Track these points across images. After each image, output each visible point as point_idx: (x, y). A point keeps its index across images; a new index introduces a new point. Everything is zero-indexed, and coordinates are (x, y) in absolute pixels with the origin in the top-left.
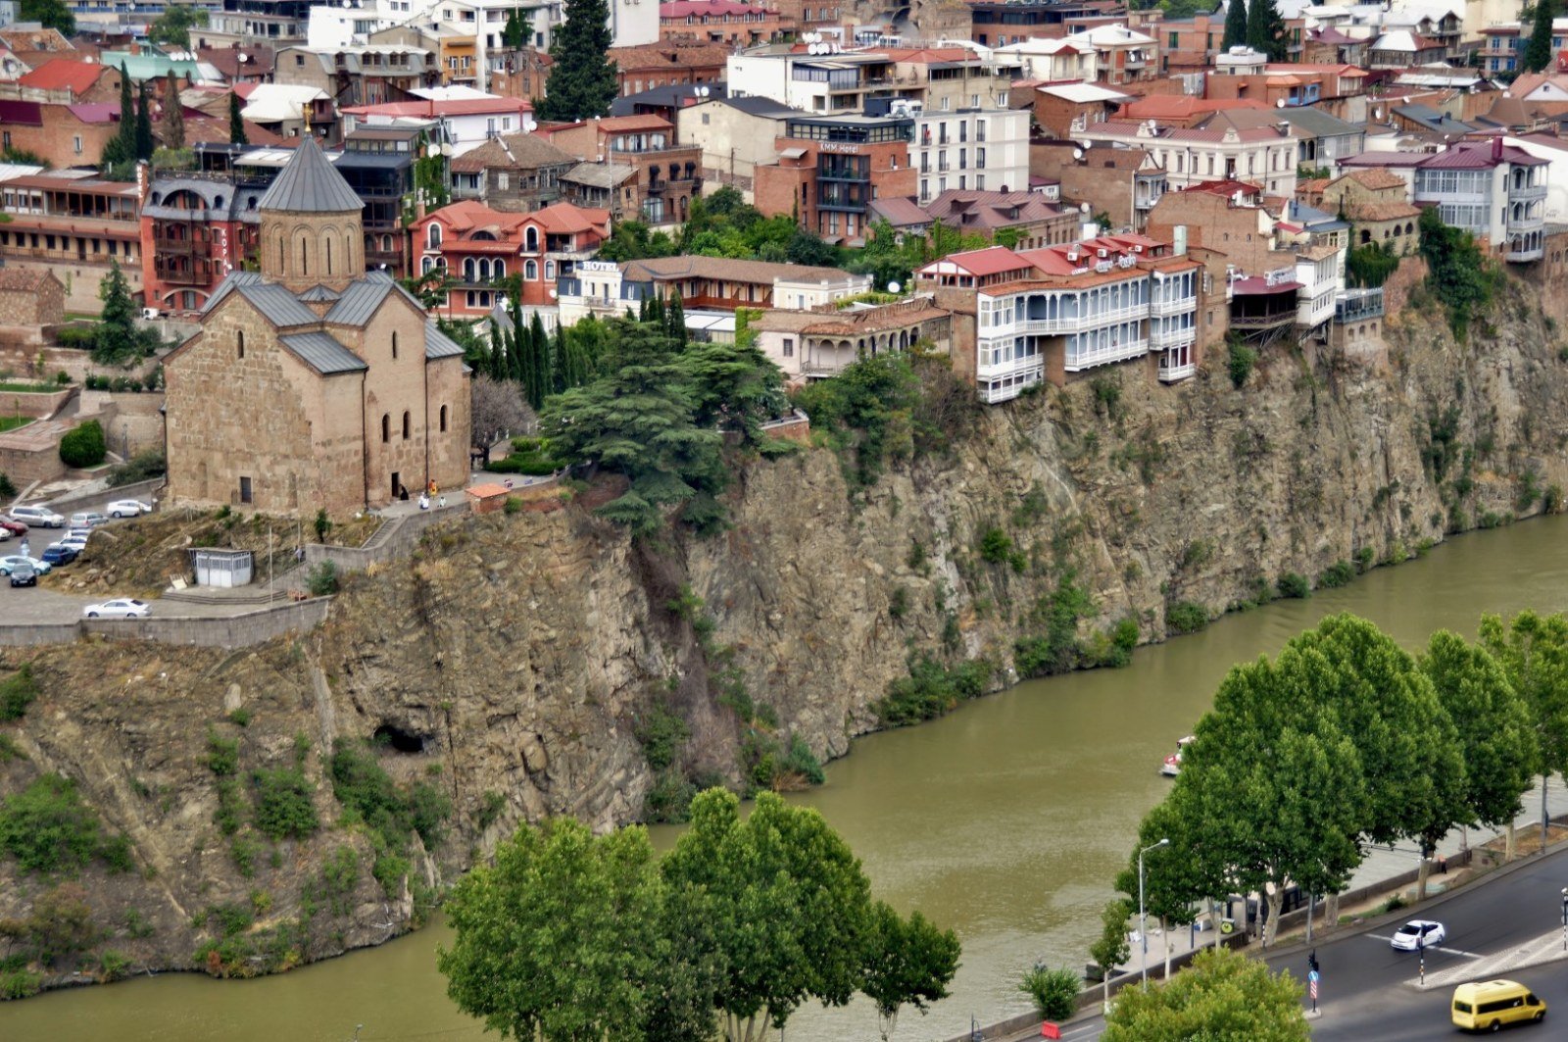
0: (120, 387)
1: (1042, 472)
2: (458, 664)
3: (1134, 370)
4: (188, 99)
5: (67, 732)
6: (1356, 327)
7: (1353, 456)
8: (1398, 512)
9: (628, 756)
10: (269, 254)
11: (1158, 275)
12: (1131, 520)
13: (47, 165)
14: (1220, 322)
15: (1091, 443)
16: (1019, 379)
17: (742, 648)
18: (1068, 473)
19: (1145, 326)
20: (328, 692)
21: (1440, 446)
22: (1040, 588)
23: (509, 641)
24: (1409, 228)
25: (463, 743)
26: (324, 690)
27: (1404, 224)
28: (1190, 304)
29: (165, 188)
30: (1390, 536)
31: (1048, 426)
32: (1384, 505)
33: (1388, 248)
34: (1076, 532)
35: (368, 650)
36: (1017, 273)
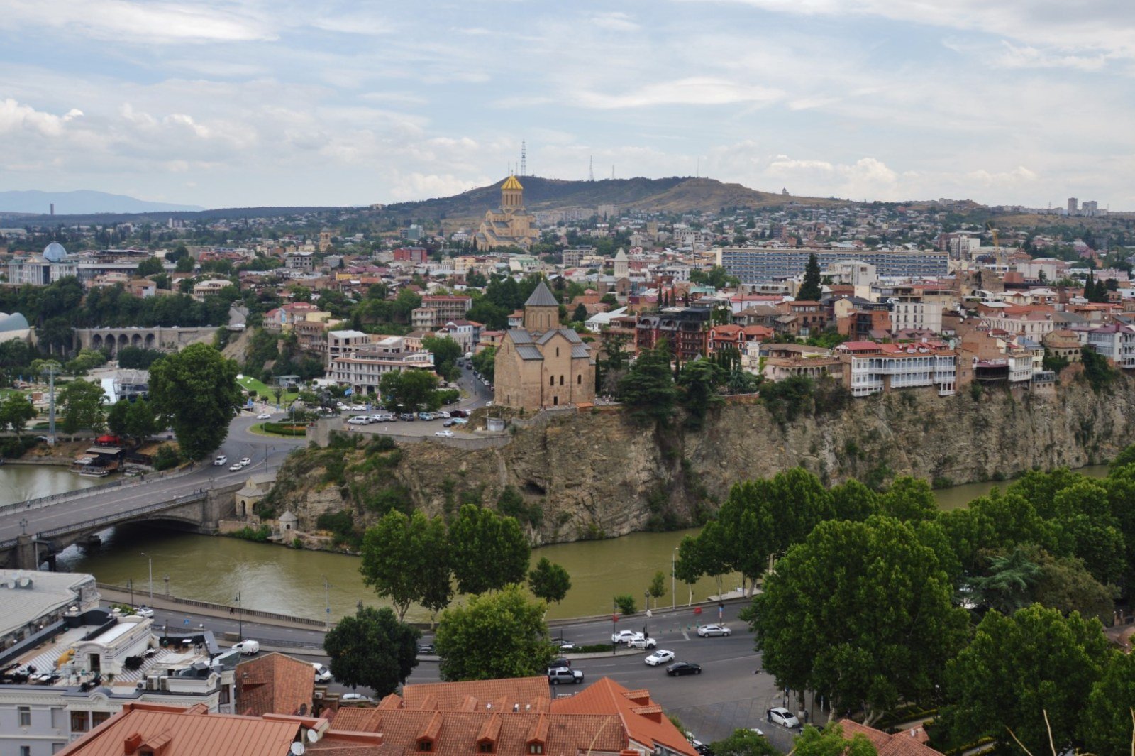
1: (879, 423)
2: (554, 464)
3: (926, 390)
5: (408, 472)
6: (1041, 385)
7: (1034, 431)
8: (1056, 454)
9: (641, 506)
11: (937, 356)
12: (915, 444)
14: (969, 377)
15: (900, 415)
16: (870, 389)
17: (708, 473)
18: (890, 426)
19: (931, 374)
20: (505, 469)
21: (1086, 432)
22: (870, 466)
23: (580, 458)
24: (1076, 352)
25: (555, 492)
26: (503, 468)
27: (1073, 350)
28: (953, 368)
30: (1052, 462)
31: (883, 408)
32: (1050, 451)
33: (1065, 358)
34: (891, 447)
35: (520, 455)
36: (873, 351)
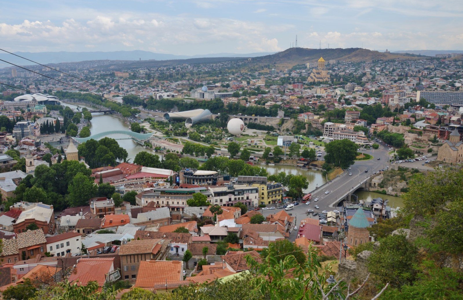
0: (434, 145)
4: (445, 118)
10: (450, 139)
13: (430, 124)
29: (441, 127)
